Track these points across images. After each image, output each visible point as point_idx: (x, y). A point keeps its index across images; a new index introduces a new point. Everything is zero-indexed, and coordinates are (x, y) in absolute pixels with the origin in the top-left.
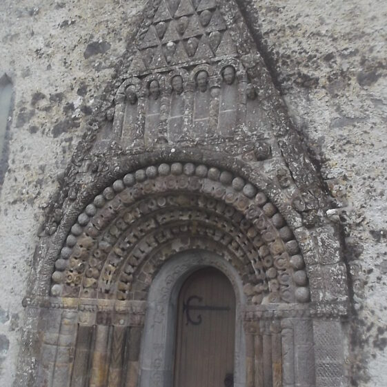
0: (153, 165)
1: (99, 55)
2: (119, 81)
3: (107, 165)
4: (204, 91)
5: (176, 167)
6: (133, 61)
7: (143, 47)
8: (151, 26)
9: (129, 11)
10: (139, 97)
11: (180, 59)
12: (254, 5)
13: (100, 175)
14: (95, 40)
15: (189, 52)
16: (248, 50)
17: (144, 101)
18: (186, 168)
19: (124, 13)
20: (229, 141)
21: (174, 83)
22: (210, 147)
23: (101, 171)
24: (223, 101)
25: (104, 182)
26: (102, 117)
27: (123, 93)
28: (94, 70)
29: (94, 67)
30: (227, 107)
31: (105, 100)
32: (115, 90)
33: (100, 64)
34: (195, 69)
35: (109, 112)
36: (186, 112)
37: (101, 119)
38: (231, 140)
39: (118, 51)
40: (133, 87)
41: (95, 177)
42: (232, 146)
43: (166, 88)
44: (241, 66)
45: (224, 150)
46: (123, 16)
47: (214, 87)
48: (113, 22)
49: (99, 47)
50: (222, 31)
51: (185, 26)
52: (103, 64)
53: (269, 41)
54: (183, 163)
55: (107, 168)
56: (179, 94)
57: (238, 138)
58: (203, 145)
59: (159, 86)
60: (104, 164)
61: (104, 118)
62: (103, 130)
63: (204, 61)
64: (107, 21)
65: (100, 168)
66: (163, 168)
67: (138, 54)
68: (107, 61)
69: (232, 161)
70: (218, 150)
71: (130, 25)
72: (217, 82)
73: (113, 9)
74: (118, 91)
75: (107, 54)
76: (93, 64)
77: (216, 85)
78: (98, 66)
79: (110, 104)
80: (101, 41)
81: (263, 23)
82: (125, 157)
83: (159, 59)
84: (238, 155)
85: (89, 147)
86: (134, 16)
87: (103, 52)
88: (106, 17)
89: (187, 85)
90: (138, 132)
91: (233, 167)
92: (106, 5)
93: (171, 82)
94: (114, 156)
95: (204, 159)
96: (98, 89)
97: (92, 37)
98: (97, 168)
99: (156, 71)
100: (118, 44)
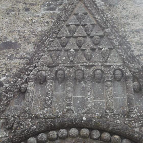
0: (65, 128)
1: (11, 49)
2: (32, 66)
3: (22, 125)
4: (99, 83)
5: (85, 131)
6: (43, 56)
7: (51, 49)
8: (56, 38)
9: (36, 28)
10: (49, 79)
11: (81, 60)
12: (127, 40)
13: (15, 132)
14: (8, 40)
15: (87, 57)
16: (131, 62)
17: (52, 83)
18: (94, 133)
19: (32, 29)
20: (128, 117)
21: (77, 74)
22: (112, 120)
23: (16, 129)
24: (114, 91)
25: (20, 138)
26: (17, 89)
27: (35, 75)
28: (6, 58)
29: (6, 56)
30: (118, 95)
31: (19, 77)
32: (29, 72)
33: (12, 55)
34: (93, 67)
35: (23, 86)
36: (89, 94)
37: (16, 90)
38: (129, 116)
39: (27, 49)
40: (43, 72)
41: (9, 133)
42: (130, 121)
43: (72, 76)
44: (128, 70)
45: (124, 123)
46: (31, 30)
47: (109, 81)
48: (23, 32)
49: (11, 45)
50: (110, 49)
51: (82, 42)
52: (15, 56)
53: (140, 60)
54: (91, 129)
55: (22, 127)
56: (80, 82)
57: (134, 116)
58: (107, 118)
59: (64, 74)
60: (19, 123)
61: (18, 90)
62: (16, 98)
63: (100, 64)
64: (19, 31)
65: (15, 126)
66: (74, 131)
67: (47, 52)
68: (18, 54)
69: (133, 131)
70: (119, 122)
71: (37, 36)
72: (111, 78)
73: (24, 25)
74: (31, 73)
75: (18, 50)
76: (6, 54)
77: (110, 79)
78: (10, 56)
79: (24, 81)
80: (13, 42)
81: (135, 50)
82: (39, 120)
83: (64, 58)
84: (136, 127)
85: (4, 109)
86: (40, 31)
87: (14, 49)
88: (18, 29)
89: (88, 76)
90: (49, 103)
91: (136, 136)
92: (19, 22)
93: (75, 73)
94: (29, 118)
95: (111, 128)
96: (9, 71)
97: (6, 38)
98: (12, 126)
99: (62, 65)
100: (27, 46)
